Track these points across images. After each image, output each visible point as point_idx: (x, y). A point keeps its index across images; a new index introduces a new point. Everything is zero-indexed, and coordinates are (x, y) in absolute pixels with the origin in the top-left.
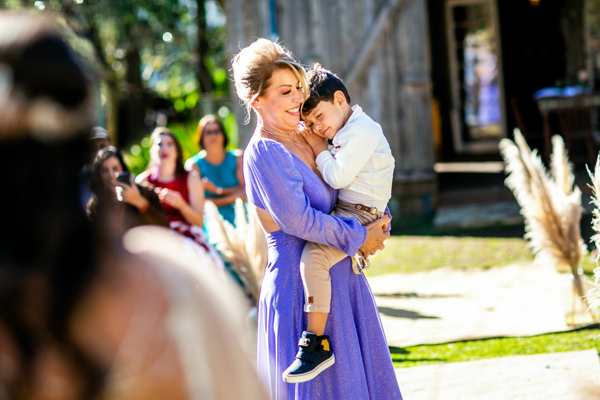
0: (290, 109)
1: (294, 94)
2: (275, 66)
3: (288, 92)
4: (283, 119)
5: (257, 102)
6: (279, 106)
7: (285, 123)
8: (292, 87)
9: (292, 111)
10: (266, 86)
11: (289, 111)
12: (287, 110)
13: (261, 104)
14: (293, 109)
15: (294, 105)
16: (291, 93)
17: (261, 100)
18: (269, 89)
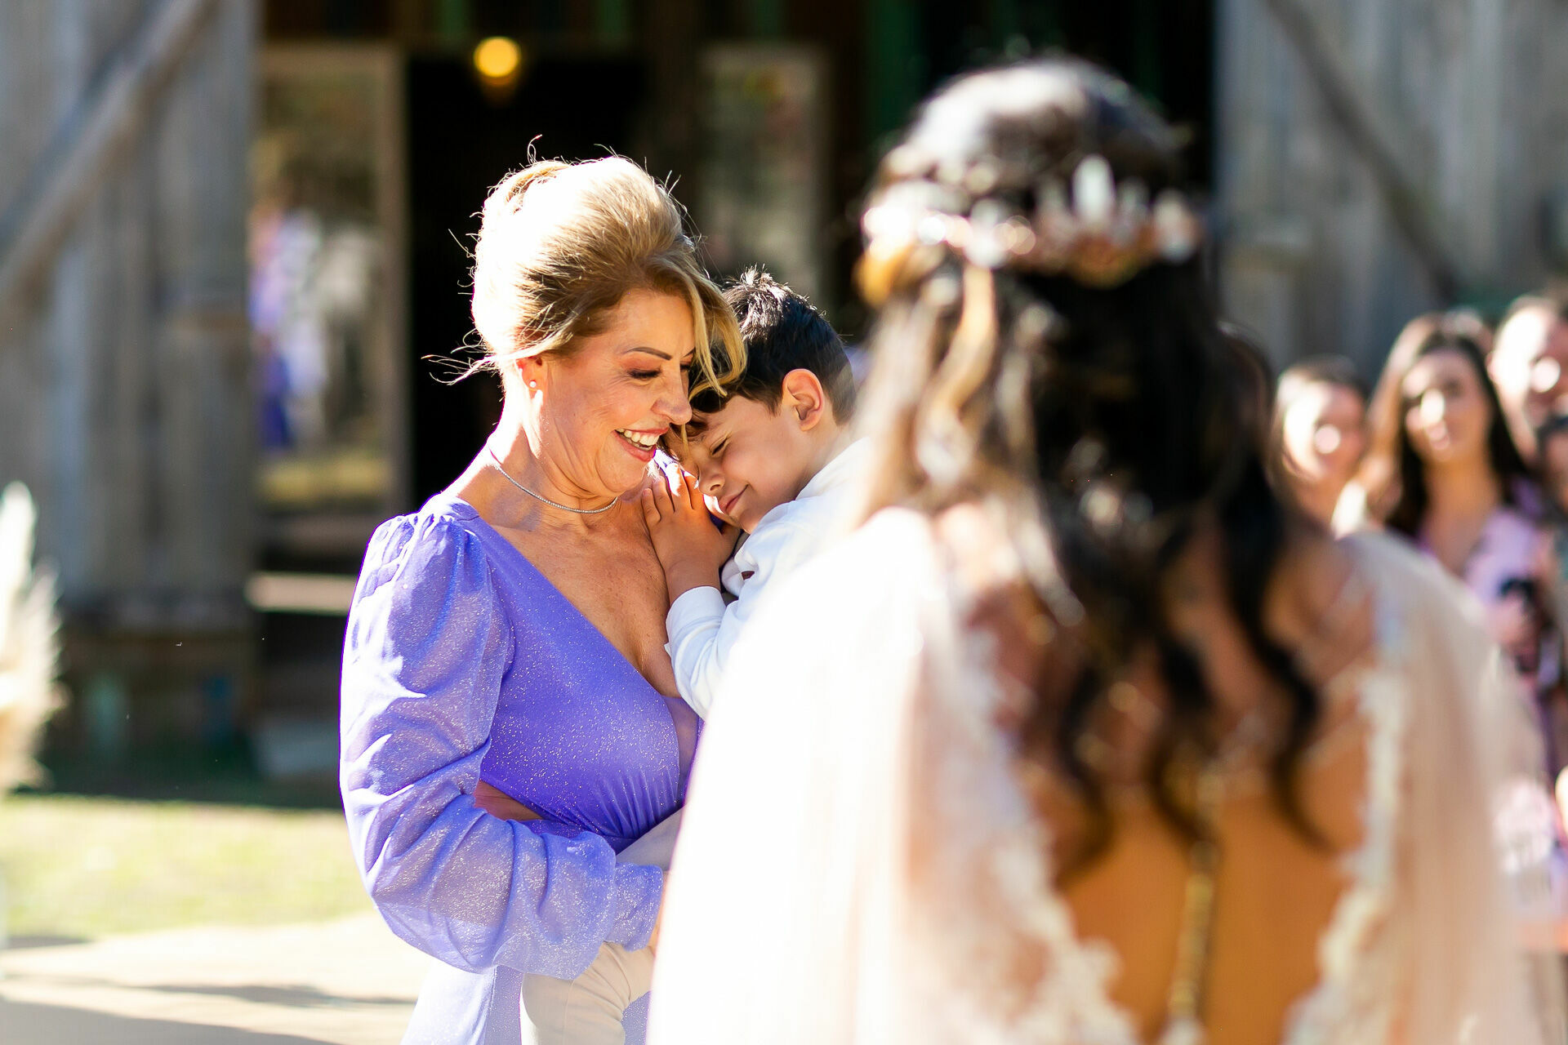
0: (634, 431)
1: (665, 385)
2: (643, 273)
3: (653, 374)
4: (597, 453)
5: (533, 366)
6: (607, 412)
7: (594, 470)
8: (671, 360)
9: (636, 437)
10: (585, 330)
11: (628, 434)
12: (622, 431)
13: (545, 378)
14: (642, 432)
15: (651, 422)
16: (656, 381)
17: (551, 367)
18: (593, 341)
